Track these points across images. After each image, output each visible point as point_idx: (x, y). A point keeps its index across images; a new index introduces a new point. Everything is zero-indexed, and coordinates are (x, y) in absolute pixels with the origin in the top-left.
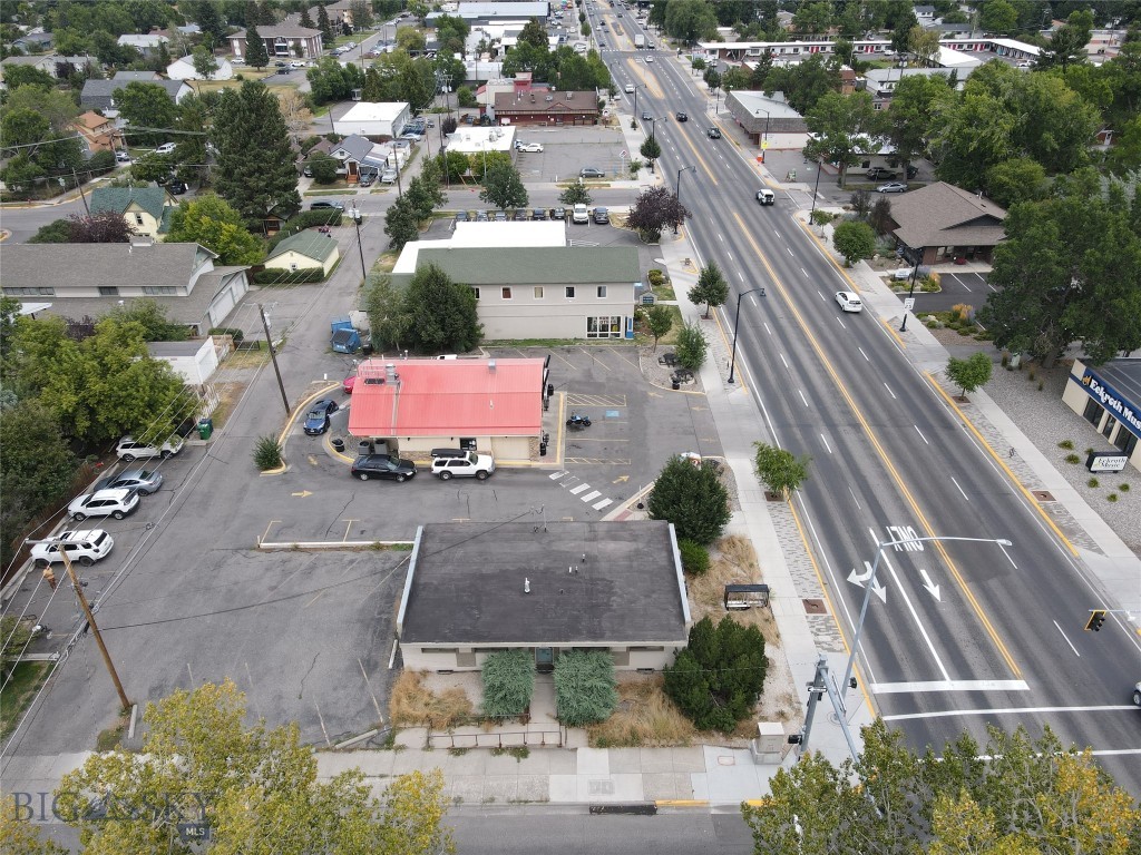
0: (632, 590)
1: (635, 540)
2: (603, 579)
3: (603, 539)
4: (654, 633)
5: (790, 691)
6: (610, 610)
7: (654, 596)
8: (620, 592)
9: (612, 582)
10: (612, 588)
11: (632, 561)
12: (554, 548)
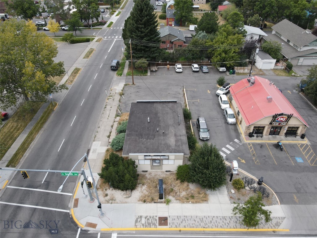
0: (149, 144)
1: (176, 146)
2: (154, 137)
3: (176, 138)
4: (127, 147)
5: (117, 201)
6: (139, 138)
7: (145, 149)
8: (148, 141)
9: (153, 139)
10: (150, 139)
11: (164, 144)
12: (170, 127)
